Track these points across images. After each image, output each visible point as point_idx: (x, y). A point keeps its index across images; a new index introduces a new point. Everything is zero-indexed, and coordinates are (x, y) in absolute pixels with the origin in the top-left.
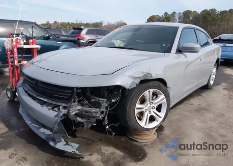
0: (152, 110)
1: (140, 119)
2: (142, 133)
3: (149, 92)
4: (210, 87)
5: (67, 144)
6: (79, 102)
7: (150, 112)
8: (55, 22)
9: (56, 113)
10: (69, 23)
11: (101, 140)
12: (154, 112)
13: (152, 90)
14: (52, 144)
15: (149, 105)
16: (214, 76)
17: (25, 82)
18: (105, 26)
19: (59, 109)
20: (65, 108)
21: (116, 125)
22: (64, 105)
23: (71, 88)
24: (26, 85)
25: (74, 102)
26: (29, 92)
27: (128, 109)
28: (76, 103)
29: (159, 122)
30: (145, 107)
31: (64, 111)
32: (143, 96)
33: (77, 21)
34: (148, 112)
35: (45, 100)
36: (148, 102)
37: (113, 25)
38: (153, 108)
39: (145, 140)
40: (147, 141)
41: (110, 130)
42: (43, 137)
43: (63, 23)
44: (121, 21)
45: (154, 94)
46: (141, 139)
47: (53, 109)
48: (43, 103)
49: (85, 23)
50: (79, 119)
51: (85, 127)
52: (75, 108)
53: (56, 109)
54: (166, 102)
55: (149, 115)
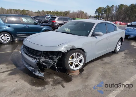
0: (77, 62)
1: (71, 65)
2: (72, 72)
3: (75, 54)
4: (116, 52)
5: (39, 73)
6: (45, 57)
7: (76, 63)
8: (43, 11)
9: (35, 61)
10: (50, 11)
11: (54, 74)
12: (78, 63)
13: (76, 53)
14: (34, 73)
15: (75, 60)
16: (120, 47)
17: (24, 47)
18: (71, 13)
19: (36, 60)
20: (39, 59)
21: (61, 68)
22: (38, 58)
23: (41, 51)
24: (24, 49)
25: (42, 57)
26: (25, 52)
27: (65, 61)
28: (43, 57)
29: (80, 67)
30: (73, 61)
31: (38, 60)
32: (73, 55)
33: (55, 10)
34: (75, 63)
35: (31, 55)
36: (75, 58)
37: (76, 13)
38: (77, 61)
39: (73, 74)
40: (74, 75)
41: (57, 69)
42: (31, 70)
43: (47, 11)
44: (81, 11)
45: (78, 55)
46: (71, 74)
47: (34, 59)
48: (30, 57)
49: (60, 11)
50: (44, 64)
51: (48, 67)
52: (43, 59)
53: (35, 59)
54: (83, 58)
55: (75, 64)
